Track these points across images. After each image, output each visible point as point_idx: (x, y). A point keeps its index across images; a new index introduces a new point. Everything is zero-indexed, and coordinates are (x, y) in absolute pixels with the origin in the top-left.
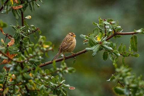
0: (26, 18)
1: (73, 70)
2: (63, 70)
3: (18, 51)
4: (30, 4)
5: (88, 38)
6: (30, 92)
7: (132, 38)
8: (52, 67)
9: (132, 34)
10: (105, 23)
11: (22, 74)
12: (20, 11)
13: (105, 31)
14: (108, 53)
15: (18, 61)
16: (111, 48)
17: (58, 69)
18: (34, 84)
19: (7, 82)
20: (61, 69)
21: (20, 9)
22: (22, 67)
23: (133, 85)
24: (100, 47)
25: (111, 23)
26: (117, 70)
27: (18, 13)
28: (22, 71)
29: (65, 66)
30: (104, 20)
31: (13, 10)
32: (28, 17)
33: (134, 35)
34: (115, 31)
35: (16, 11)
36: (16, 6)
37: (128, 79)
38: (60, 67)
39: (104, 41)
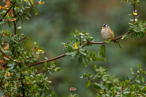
0: (18, 28)
1: (60, 69)
2: (52, 69)
3: (11, 54)
4: (21, 18)
5: (67, 46)
6: (24, 85)
7: (102, 47)
8: (44, 66)
9: (102, 44)
10: (81, 34)
11: (20, 71)
12: (14, 23)
13: (80, 40)
14: (83, 58)
15: (17, 62)
16: (85, 54)
17: (49, 68)
18: (29, 80)
19: (4, 78)
20: (51, 68)
21: (14, 22)
22: (21, 66)
23: (109, 82)
24: (77, 53)
25: (85, 34)
26: (97, 70)
27: (13, 25)
28: (20, 70)
29: (54, 66)
30: (80, 32)
31: (9, 22)
32: (19, 28)
33: (103, 44)
34: (88, 41)
35: (11, 23)
36: (11, 18)
37: (104, 77)
38: (50, 67)
39: (80, 48)
